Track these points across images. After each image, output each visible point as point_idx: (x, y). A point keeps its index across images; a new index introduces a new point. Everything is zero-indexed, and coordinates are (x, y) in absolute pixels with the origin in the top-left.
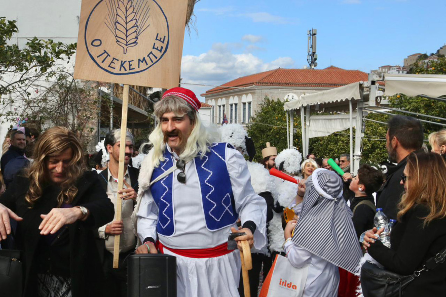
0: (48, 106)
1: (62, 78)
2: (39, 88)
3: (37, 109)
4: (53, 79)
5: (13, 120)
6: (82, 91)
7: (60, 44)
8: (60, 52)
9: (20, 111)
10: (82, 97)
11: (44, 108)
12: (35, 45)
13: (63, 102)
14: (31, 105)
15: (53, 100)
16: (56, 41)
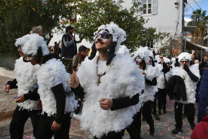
0: (167, 45)
1: (171, 38)
2: (165, 41)
3: (164, 46)
4: (169, 38)
5: (158, 49)
6: (177, 41)
7: (166, 33)
8: (166, 35)
9: (160, 47)
10: (177, 43)
11: (166, 46)
12: (160, 34)
13: (171, 44)
14: (163, 45)
15: (169, 44)
16: (165, 33)
